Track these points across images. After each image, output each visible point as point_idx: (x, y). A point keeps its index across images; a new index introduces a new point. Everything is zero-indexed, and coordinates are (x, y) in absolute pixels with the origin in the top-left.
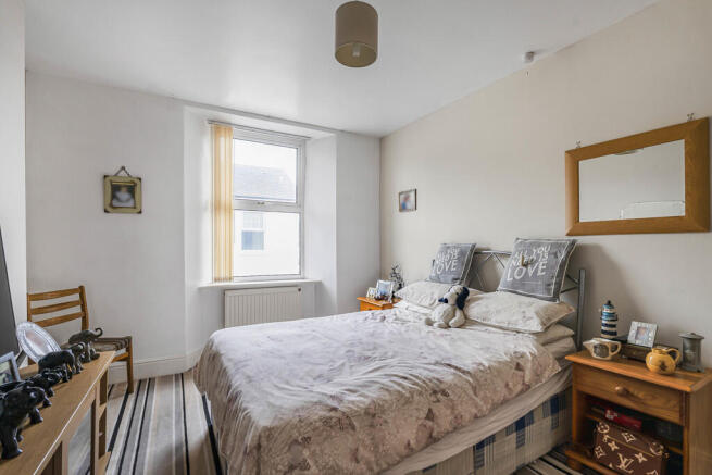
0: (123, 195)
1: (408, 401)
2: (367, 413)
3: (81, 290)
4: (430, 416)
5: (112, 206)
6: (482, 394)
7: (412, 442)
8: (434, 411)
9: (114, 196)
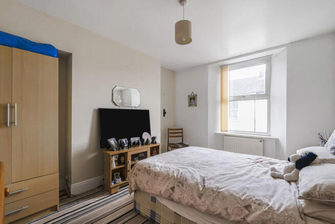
0: (192, 101)
1: (169, 179)
2: (155, 173)
3: (182, 129)
4: (173, 189)
5: (190, 105)
6: (203, 199)
7: (162, 192)
8: (175, 189)
9: (190, 102)
